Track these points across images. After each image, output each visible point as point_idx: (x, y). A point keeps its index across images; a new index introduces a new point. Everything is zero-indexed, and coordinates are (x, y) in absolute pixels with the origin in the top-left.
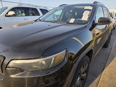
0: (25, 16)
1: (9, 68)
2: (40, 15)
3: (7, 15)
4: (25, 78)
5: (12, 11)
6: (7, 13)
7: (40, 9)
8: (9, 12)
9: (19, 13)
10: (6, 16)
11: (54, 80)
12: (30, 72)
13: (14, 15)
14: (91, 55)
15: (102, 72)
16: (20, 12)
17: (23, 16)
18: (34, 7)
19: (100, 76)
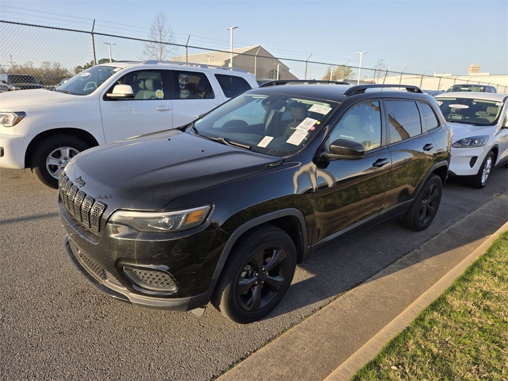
0: (165, 98)
1: (111, 222)
2: (213, 97)
3: (108, 95)
4: (135, 241)
5: (122, 83)
6: (110, 90)
7: (216, 75)
8: (116, 87)
9: (145, 89)
10: (106, 98)
11: (180, 253)
12: (143, 233)
13: (130, 97)
14: (300, 233)
15: (348, 290)
16: (149, 84)
17: (158, 99)
18: (199, 69)
19: (333, 297)
